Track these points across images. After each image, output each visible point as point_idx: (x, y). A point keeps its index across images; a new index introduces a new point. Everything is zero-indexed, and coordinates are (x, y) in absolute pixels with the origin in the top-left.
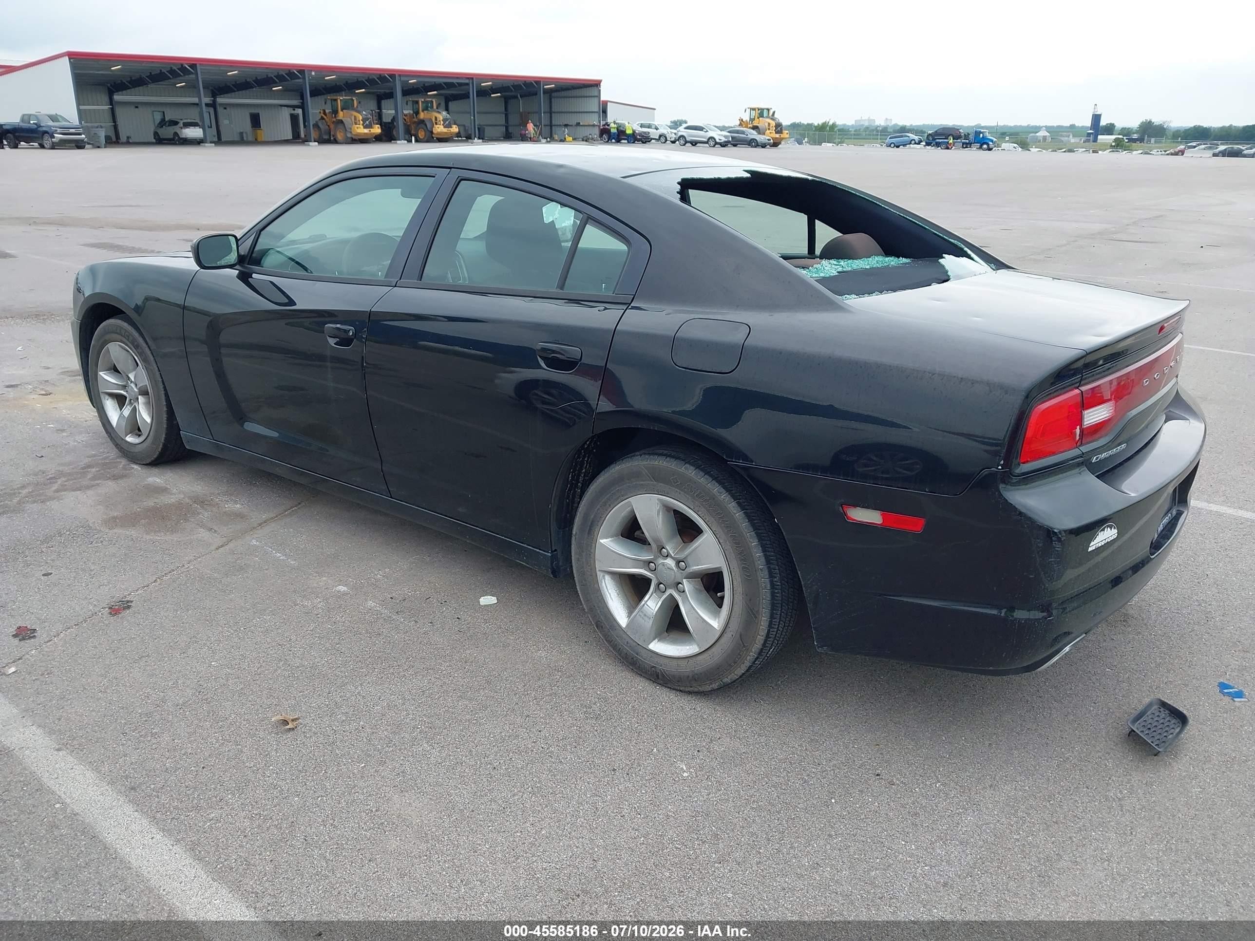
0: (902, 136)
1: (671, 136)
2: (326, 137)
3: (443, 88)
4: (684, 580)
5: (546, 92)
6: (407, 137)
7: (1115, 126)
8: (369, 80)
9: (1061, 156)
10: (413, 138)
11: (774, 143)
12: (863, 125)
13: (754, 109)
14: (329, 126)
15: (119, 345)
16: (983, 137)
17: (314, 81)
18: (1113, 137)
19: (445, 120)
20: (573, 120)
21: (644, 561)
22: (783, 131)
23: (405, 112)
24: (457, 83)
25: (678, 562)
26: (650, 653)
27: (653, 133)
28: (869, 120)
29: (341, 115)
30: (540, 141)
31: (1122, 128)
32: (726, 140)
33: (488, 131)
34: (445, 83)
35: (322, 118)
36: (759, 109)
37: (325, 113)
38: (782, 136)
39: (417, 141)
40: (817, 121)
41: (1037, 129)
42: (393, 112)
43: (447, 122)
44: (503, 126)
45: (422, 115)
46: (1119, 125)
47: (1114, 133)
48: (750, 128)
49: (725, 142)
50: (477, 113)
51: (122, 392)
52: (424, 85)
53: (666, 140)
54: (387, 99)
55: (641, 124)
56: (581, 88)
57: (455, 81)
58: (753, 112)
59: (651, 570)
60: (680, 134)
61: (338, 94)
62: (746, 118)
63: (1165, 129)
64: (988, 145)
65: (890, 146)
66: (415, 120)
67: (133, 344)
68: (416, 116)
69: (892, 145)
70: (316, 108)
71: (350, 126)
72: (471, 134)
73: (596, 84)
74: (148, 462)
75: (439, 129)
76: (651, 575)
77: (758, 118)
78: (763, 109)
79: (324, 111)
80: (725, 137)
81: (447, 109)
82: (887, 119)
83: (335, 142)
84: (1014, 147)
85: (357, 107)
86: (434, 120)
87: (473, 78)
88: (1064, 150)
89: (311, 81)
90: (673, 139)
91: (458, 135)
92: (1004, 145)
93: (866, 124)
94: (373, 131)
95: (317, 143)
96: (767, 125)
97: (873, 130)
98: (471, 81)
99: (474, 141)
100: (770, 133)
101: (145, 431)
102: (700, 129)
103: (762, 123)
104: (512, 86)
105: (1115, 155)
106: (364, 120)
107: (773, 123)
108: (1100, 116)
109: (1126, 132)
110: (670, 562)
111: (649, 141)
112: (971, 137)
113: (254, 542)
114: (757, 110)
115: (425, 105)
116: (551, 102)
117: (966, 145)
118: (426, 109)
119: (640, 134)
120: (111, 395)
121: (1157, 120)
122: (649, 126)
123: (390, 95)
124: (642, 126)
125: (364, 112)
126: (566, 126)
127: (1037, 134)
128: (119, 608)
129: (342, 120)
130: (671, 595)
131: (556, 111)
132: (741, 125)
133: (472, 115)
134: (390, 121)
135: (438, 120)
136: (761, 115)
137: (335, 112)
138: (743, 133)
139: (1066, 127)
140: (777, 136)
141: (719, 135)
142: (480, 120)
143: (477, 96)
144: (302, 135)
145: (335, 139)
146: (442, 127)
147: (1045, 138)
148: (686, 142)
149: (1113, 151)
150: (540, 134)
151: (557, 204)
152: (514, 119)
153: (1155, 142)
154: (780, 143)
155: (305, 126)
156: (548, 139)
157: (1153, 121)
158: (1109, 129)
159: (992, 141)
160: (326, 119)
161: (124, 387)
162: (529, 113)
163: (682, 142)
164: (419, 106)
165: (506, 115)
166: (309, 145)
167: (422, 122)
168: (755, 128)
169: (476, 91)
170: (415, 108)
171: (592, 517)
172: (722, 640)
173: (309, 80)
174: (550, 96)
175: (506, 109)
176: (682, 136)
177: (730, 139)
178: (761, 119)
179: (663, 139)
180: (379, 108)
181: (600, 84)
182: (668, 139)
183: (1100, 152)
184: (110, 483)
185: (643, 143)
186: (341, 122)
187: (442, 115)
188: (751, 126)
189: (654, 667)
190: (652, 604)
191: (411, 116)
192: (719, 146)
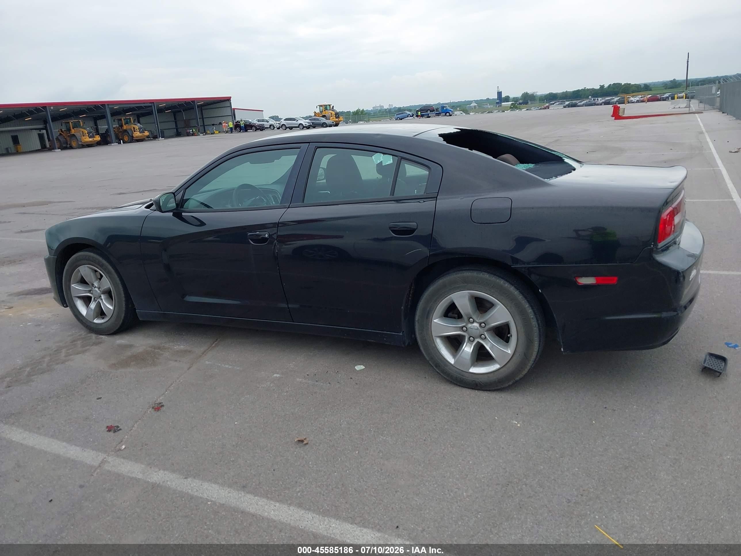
0: (402, 113)
1: (276, 125)
2: (64, 146)
3: (135, 110)
4: (485, 333)
5: (198, 106)
6: (117, 141)
7: (509, 97)
8: (88, 109)
9: (486, 115)
10: (122, 141)
11: (336, 124)
12: (378, 109)
13: (321, 106)
14: (65, 139)
15: (87, 267)
16: (446, 109)
17: (53, 113)
18: (510, 103)
19: (140, 129)
20: (217, 121)
21: (460, 327)
22: (340, 117)
23: (114, 126)
24: (144, 106)
25: (480, 324)
26: (470, 374)
27: (266, 124)
28: (380, 106)
29: (73, 131)
30: (199, 135)
31: (513, 98)
32: (309, 124)
33: (166, 133)
34: (137, 107)
35: (61, 134)
36: (324, 106)
37: (62, 131)
38: (340, 119)
39: (124, 143)
40: (353, 109)
41: (471, 102)
42: (107, 127)
43: (141, 130)
44: (175, 129)
45: (125, 127)
46: (512, 96)
47: (510, 101)
48: (321, 116)
49: (309, 126)
50: (159, 123)
51: (88, 294)
52: (123, 109)
53: (274, 128)
54: (100, 119)
55: (258, 120)
56: (219, 102)
57: (142, 105)
58: (321, 108)
59: (464, 331)
60: (282, 123)
61: (68, 119)
62: (318, 111)
63: (535, 96)
64: (449, 113)
65: (397, 119)
66: (121, 130)
67: (99, 265)
68: (121, 128)
69: (398, 119)
70: (56, 129)
71: (80, 138)
72: (157, 135)
73: (228, 99)
74: (111, 333)
75: (137, 134)
76: (465, 333)
77: (325, 111)
78: (327, 105)
79: (61, 130)
80: (308, 122)
81: (139, 122)
82: (390, 105)
83: (71, 148)
84: (461, 113)
85: (83, 126)
86: (133, 129)
87: (154, 103)
88: (487, 112)
89: (51, 113)
90: (278, 127)
91: (148, 137)
92: (456, 113)
93: (379, 108)
94: (95, 139)
95: (60, 150)
96: (330, 114)
97: (383, 112)
98: (153, 105)
99: (160, 139)
100: (333, 118)
101: (109, 315)
102: (294, 119)
103: (328, 113)
104: (178, 105)
105: (513, 113)
106: (89, 133)
107: (333, 113)
108: (501, 92)
109: (515, 100)
110: (476, 325)
111: (264, 129)
112: (440, 110)
113: (207, 362)
114: (323, 106)
115: (125, 121)
116: (202, 111)
117: (438, 114)
118: (126, 123)
119: (259, 125)
120: (80, 297)
121: (530, 92)
122: (263, 121)
123: (103, 117)
124: (259, 121)
125: (88, 129)
126: (213, 125)
127: (471, 105)
128: (158, 407)
129: (74, 134)
130: (478, 342)
131: (206, 117)
132: (315, 115)
133: (156, 123)
134: (104, 132)
135: (135, 129)
136: (326, 109)
137: (69, 130)
138: (318, 120)
139: (485, 100)
140: (337, 120)
141: (305, 122)
142: (161, 126)
143: (157, 113)
144: (48, 146)
145: (71, 146)
146: (138, 133)
147: (475, 106)
148: (286, 128)
149: (512, 110)
150: (198, 131)
151: (380, 154)
152: (180, 124)
153: (531, 103)
154: (339, 124)
155: (49, 140)
156: (204, 134)
157: (528, 92)
158: (507, 99)
159: (451, 111)
160: (64, 135)
161: (90, 291)
162: (189, 120)
163: (284, 128)
164: (122, 122)
165: (176, 123)
166: (55, 151)
167: (126, 131)
168: (324, 116)
169: (157, 110)
170: (120, 123)
171: (428, 309)
172: (514, 358)
173: (50, 112)
174: (201, 109)
175: (175, 119)
176: (283, 125)
177: (311, 124)
178: (326, 111)
179: (272, 127)
180: (96, 124)
181: (230, 99)
182: (275, 127)
183: (506, 111)
184: (95, 347)
185: (261, 130)
186: (74, 135)
187: (137, 126)
188: (321, 115)
189: (474, 381)
190: (468, 349)
191: (118, 128)
192: (306, 128)
